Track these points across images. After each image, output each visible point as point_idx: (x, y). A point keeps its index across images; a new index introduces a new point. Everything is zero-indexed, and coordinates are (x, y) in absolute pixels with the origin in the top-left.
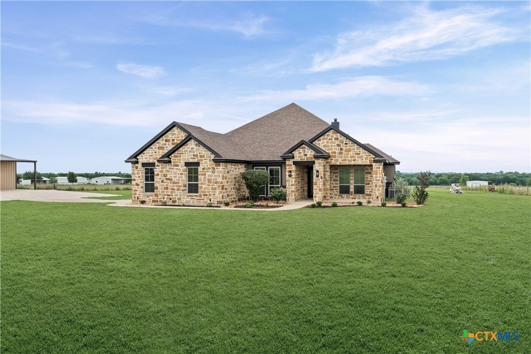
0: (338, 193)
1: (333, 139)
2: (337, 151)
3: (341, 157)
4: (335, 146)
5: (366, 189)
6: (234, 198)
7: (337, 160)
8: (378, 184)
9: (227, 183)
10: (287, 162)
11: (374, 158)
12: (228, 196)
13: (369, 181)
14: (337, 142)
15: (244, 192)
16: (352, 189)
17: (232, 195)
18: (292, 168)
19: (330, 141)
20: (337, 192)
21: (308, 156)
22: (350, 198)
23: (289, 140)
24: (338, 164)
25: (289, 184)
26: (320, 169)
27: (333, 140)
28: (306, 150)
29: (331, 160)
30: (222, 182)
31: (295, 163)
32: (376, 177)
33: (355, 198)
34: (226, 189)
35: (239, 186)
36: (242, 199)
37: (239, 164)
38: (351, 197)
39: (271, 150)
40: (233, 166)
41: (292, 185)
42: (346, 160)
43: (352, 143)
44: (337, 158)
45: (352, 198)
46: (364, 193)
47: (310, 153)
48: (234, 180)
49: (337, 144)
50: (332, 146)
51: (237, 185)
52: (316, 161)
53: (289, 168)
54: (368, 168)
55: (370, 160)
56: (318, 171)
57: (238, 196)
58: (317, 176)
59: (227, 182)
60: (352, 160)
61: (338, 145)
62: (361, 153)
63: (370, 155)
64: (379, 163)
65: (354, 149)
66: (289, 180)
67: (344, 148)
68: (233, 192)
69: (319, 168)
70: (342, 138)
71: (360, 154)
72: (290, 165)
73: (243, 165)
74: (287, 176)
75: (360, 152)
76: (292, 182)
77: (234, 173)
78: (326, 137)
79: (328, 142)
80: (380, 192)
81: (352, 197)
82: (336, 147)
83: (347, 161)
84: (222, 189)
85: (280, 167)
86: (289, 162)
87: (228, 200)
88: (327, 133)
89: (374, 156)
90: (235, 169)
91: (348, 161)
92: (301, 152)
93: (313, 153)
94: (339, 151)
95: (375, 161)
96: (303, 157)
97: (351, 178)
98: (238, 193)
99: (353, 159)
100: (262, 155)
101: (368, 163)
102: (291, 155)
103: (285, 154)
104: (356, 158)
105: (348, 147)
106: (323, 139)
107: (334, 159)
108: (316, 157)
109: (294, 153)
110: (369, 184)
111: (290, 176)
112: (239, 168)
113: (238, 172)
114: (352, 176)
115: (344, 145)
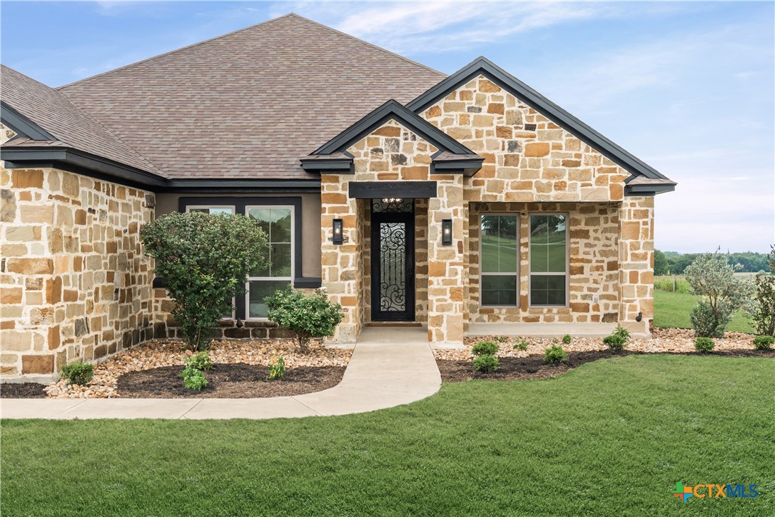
0: (479, 303)
1: (485, 108)
2: (499, 153)
3: (513, 175)
4: (489, 133)
5: (572, 288)
6: (108, 336)
7: (497, 187)
8: (640, 271)
9: (77, 267)
10: (327, 187)
11: (627, 181)
12: (81, 327)
13: (582, 260)
14: (497, 121)
15: (144, 305)
16: (524, 291)
17: (97, 323)
18: (346, 210)
19: (472, 115)
20: (476, 299)
21: (410, 163)
22: (517, 319)
23: (311, 114)
24: (502, 198)
25: (334, 271)
26: (456, 213)
27: (484, 112)
28: (401, 138)
29: (475, 183)
30: (50, 262)
31: (355, 189)
32: (634, 247)
33: (536, 320)
34: (71, 296)
35: (129, 280)
36: (141, 336)
37: (127, 189)
38: (523, 314)
39: (249, 143)
40: (102, 194)
41: (346, 277)
42: (528, 185)
43: (550, 126)
44: (496, 178)
45: (527, 320)
46: (563, 303)
47: (416, 153)
48: (106, 257)
49: (499, 129)
50: (478, 134)
51: (119, 277)
52: (439, 185)
53: (333, 210)
54: (577, 216)
55: (612, 187)
56: (447, 223)
57: (125, 325)
58: (447, 241)
59: (78, 264)
60: (549, 185)
61: (502, 132)
62: (583, 160)
63: (614, 170)
64: (643, 198)
65: (559, 147)
66: (336, 255)
67: (523, 142)
68: (104, 309)
69: (451, 210)
70: (517, 106)
71: (578, 164)
72: (337, 198)
73: (141, 195)
74: (326, 242)
75: (578, 156)
76: (344, 264)
77: (107, 224)
78: (458, 99)
79: (464, 120)
80: (648, 297)
81: (526, 314)
82: (494, 137)
83: (534, 190)
84: (54, 298)
85: (292, 208)
86: (334, 187)
87: (78, 351)
88: (463, 88)
89: (626, 173)
90: (113, 206)
91: (539, 189)
92: (382, 146)
93: (430, 151)
94: (506, 152)
95: (630, 191)
96: (391, 167)
97: (523, 250)
98: (124, 314)
99: (553, 182)
100: (219, 161)
101: (608, 197)
102: (341, 156)
103: (320, 152)
104: (565, 178)
105: (536, 141)
106: (447, 108)
107: (486, 180)
108: (440, 168)
109: (352, 149)
110: (581, 270)
111: (338, 240)
112: (126, 206)
113: (124, 224)
114: (526, 245)
115: (523, 131)
